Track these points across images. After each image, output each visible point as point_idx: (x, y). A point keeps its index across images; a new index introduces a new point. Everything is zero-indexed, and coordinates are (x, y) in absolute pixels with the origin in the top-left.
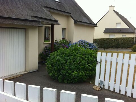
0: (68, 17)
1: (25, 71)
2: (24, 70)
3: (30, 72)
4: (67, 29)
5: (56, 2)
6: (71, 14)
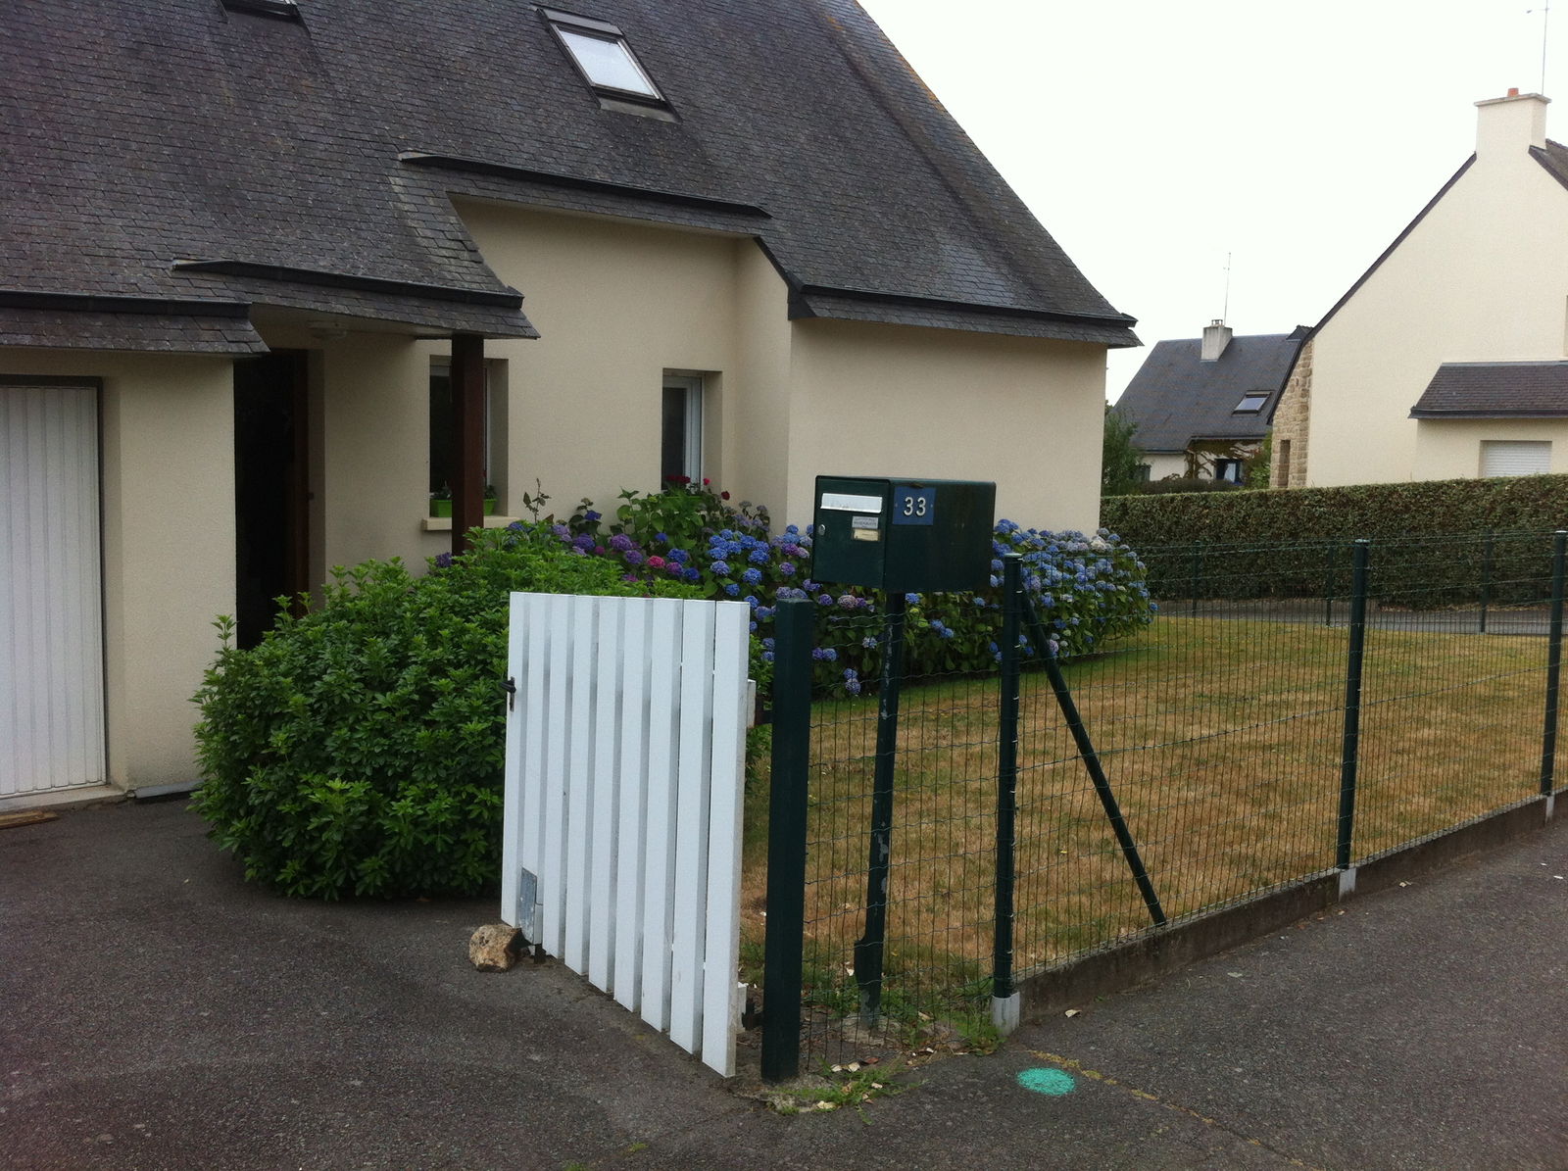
0: (734, 252)
1: (108, 784)
2: (95, 773)
3: (141, 794)
4: (726, 381)
5: (606, 104)
6: (770, 217)
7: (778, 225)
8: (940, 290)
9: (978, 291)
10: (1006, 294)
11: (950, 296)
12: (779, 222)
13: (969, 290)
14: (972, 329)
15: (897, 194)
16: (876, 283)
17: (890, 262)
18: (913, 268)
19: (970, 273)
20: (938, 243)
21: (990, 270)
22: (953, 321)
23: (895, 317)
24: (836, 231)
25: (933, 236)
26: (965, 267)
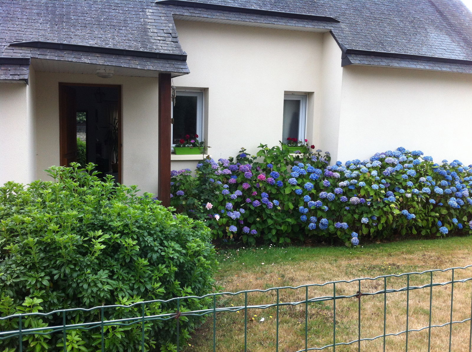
0: (323, 38)
4: (316, 96)
6: (339, 22)
7: (342, 25)
8: (425, 52)
9: (447, 53)
10: (461, 54)
11: (429, 55)
12: (343, 24)
13: (441, 52)
14: (439, 69)
15: (410, 13)
16: (390, 49)
17: (399, 40)
18: (412, 43)
19: (443, 45)
20: (428, 33)
21: (454, 44)
22: (429, 66)
23: (396, 64)
24: (373, 27)
25: (426, 30)
26: (440, 43)
